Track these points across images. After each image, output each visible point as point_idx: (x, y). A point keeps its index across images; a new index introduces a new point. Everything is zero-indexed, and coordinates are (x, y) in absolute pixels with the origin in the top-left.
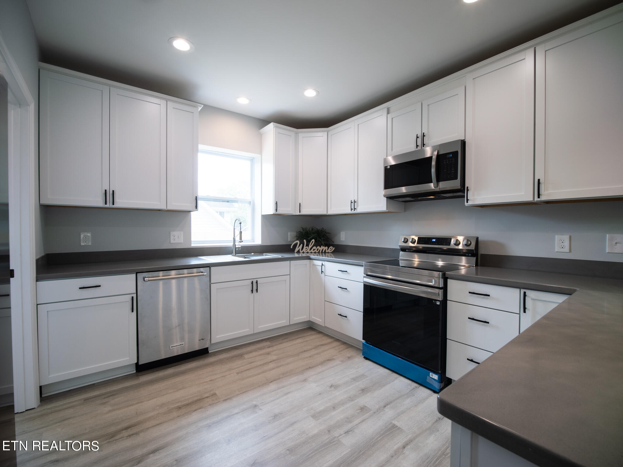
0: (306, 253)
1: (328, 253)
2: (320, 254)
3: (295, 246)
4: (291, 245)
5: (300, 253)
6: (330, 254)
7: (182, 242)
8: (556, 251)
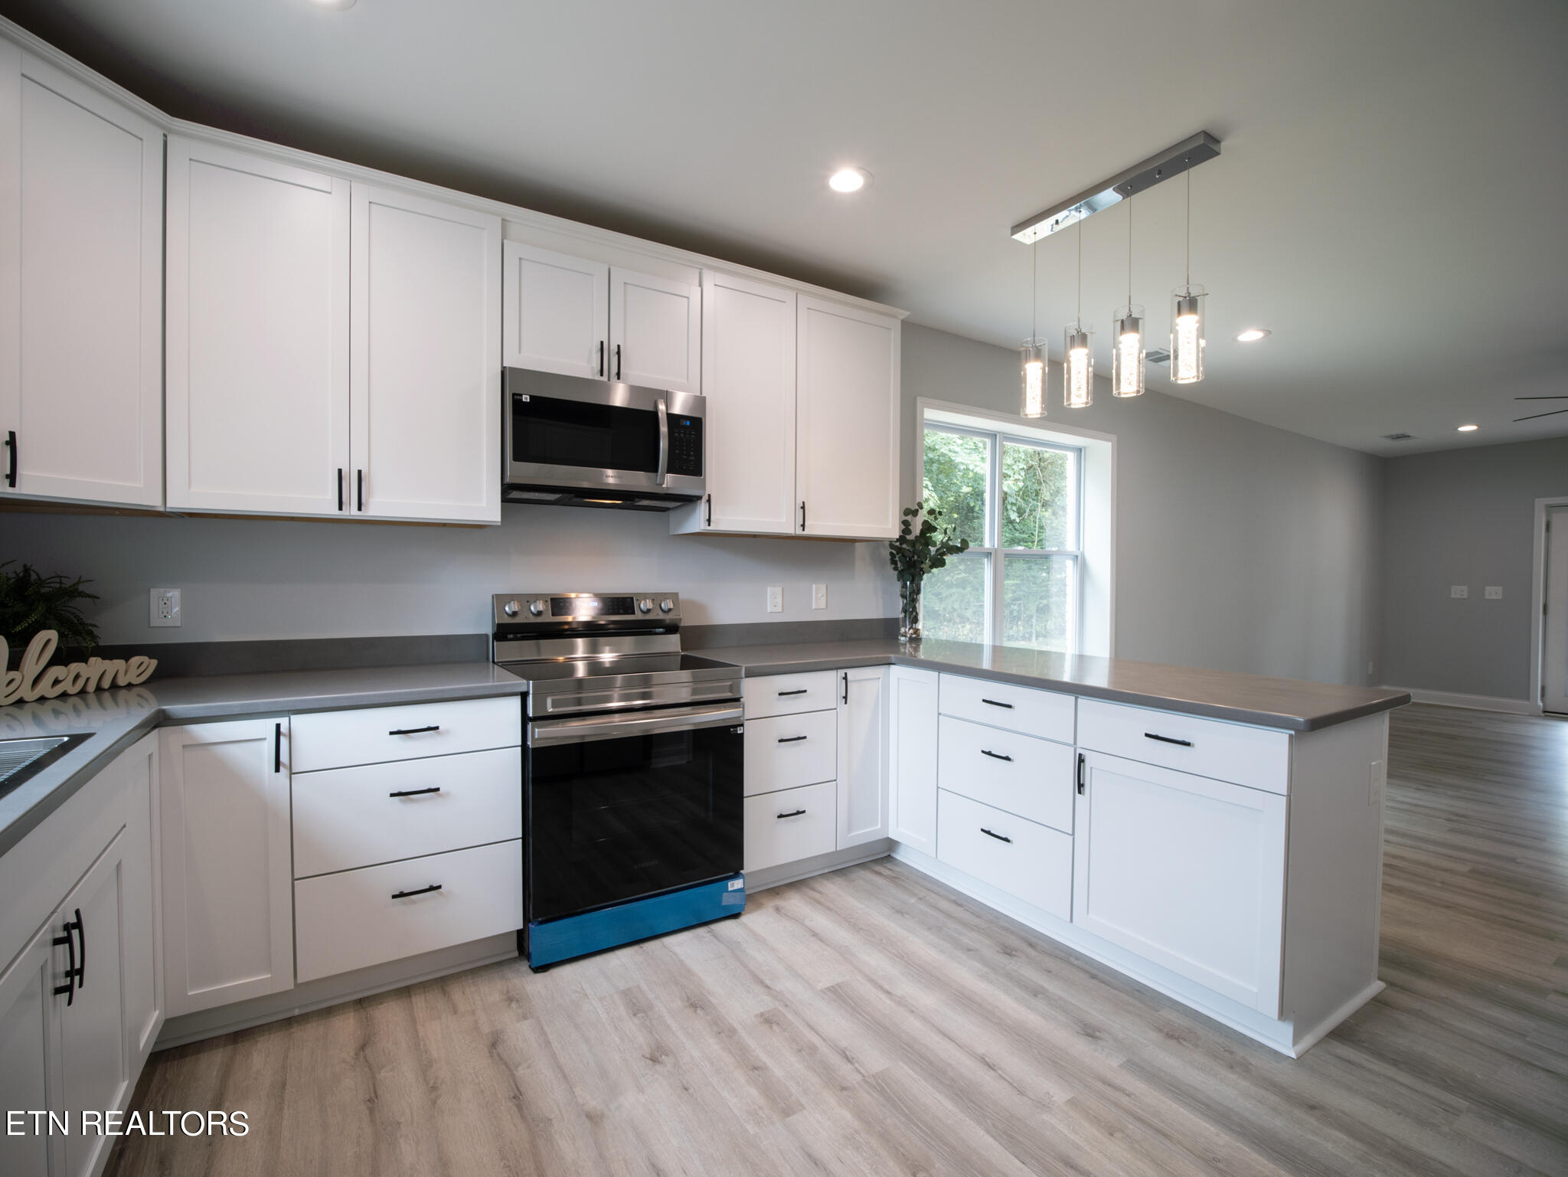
1: (130, 686)
6: (135, 690)
8: (769, 611)
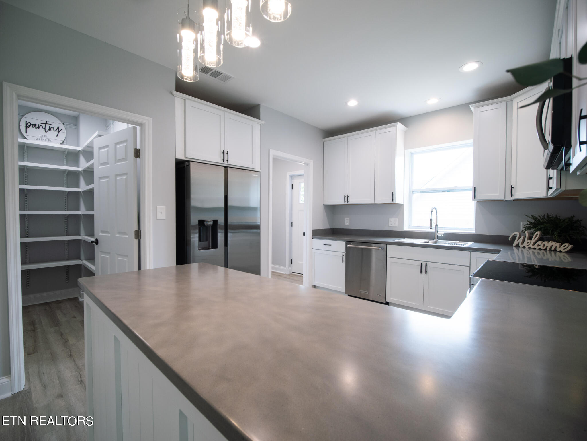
0: (528, 249)
1: (560, 252)
2: (548, 252)
3: (514, 237)
4: (510, 236)
5: (519, 247)
7: (397, 226)
